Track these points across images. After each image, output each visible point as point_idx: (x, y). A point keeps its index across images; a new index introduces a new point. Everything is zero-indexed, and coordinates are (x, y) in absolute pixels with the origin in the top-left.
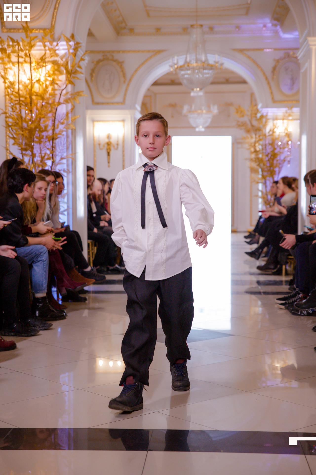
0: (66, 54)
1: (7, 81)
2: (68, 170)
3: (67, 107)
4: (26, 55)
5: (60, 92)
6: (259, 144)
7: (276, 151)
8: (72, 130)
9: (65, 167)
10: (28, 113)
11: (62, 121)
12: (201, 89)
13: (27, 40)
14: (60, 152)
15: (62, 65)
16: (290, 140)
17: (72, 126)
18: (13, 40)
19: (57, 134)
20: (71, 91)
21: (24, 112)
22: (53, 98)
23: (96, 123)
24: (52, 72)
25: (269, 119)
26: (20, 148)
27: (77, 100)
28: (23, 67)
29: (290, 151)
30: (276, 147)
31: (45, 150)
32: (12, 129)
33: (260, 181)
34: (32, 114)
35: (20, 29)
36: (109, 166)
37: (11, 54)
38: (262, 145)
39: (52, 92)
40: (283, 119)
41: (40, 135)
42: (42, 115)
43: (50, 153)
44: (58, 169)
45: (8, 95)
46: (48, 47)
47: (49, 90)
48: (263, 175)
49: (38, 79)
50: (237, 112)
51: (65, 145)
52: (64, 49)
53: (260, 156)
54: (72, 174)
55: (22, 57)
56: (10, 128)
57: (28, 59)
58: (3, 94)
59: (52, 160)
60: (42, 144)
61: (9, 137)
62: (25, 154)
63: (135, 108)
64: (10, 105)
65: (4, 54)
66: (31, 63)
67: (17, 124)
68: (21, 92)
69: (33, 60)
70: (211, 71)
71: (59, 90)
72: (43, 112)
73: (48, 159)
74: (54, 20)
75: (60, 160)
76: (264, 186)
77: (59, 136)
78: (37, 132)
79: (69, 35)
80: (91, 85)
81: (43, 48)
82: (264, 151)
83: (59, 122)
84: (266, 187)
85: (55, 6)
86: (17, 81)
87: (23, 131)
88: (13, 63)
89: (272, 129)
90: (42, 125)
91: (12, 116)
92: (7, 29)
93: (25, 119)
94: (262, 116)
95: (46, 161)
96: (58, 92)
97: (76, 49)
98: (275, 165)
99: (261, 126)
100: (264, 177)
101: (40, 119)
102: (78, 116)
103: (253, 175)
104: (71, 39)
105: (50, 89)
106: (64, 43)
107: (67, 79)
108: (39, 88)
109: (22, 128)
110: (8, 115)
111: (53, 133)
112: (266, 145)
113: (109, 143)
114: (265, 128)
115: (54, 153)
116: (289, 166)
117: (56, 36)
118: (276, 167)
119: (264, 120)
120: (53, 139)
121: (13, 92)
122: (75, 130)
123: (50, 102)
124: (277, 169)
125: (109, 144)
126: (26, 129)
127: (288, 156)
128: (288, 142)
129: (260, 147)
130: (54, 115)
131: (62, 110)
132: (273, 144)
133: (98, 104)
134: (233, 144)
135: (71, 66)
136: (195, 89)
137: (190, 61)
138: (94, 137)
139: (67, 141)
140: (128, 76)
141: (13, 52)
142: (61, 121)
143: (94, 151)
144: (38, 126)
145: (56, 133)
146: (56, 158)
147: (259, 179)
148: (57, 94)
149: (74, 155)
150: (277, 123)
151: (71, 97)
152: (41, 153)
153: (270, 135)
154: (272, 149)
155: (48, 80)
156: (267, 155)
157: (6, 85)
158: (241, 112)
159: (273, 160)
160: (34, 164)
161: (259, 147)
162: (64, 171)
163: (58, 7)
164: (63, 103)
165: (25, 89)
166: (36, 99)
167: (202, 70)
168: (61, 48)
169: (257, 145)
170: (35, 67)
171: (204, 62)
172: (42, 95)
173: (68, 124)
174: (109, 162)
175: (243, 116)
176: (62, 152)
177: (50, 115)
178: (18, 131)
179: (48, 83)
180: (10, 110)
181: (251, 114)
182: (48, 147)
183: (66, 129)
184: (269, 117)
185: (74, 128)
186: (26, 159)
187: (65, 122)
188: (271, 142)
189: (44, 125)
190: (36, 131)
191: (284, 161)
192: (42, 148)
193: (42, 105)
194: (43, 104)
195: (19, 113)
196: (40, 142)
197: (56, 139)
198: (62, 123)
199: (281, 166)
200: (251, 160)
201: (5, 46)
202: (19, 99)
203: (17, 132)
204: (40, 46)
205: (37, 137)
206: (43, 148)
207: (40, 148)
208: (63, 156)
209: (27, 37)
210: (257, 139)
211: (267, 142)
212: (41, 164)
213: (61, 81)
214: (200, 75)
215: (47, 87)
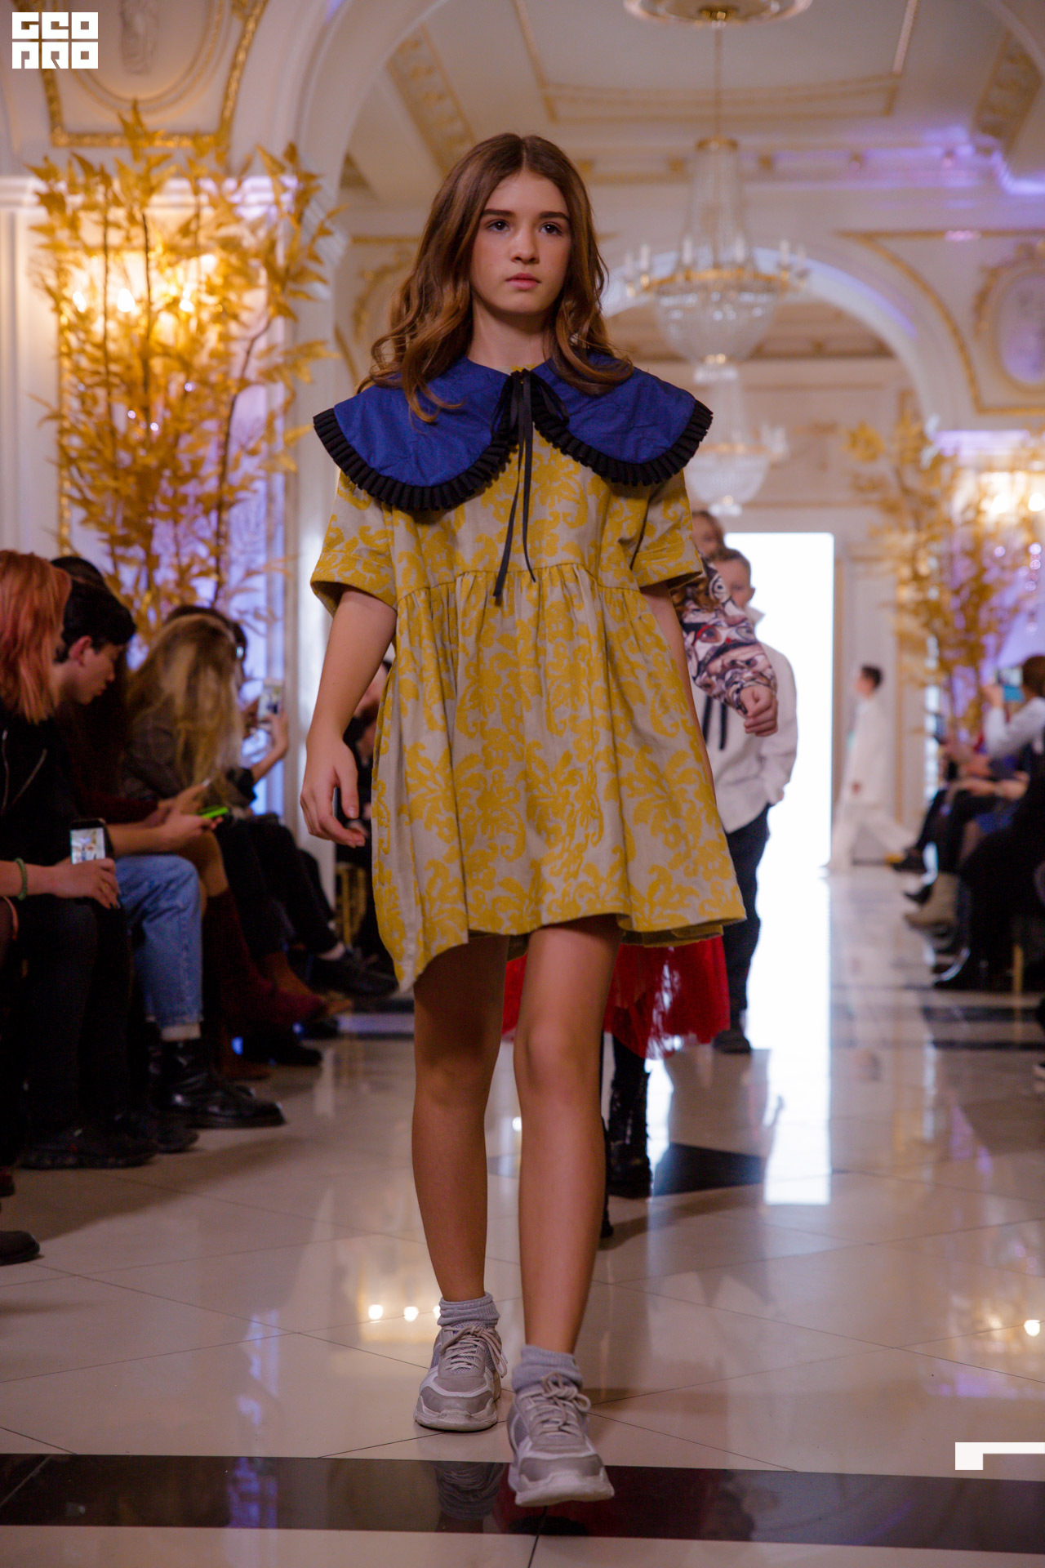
0: (267, 216)
1: (64, 306)
2: (271, 613)
3: (269, 397)
4: (131, 218)
5: (246, 345)
6: (930, 554)
8: (287, 474)
9: (260, 600)
10: (135, 418)
11: (251, 445)
12: (732, 359)
13: (139, 168)
14: (243, 552)
15: (256, 256)
16: (1035, 540)
17: (287, 463)
18: (86, 166)
19: (233, 490)
20: (284, 342)
21: (124, 415)
22: (223, 368)
24: (218, 281)
25: (963, 468)
26: (105, 536)
27: (304, 370)
28: (122, 260)
29: (1034, 577)
30: (987, 562)
31: (191, 543)
32: (79, 470)
33: (931, 679)
34: (148, 421)
35: (115, 134)
37: (82, 215)
38: (939, 557)
39: (221, 345)
40: (1012, 469)
41: (175, 493)
42: (184, 422)
43: (211, 554)
44: (234, 608)
45: (69, 355)
46: (209, 195)
47: (208, 341)
48: (941, 661)
49: (168, 300)
50: (854, 447)
51: (263, 528)
52: (261, 202)
53: (933, 594)
54: (285, 628)
55: (118, 226)
56: (74, 471)
57: (137, 233)
58: (52, 351)
59: (213, 578)
60: (183, 523)
61: (71, 498)
62: (123, 558)
64: (74, 391)
65: (56, 214)
66: (147, 249)
67: (99, 452)
68: (112, 347)
69: (157, 240)
70: (764, 298)
71: (244, 339)
72: (189, 416)
73: (204, 574)
74: (230, 104)
75: (243, 580)
76: (946, 698)
77: (242, 495)
78: (165, 485)
79: (278, 150)
80: (354, 350)
81: (189, 198)
82: (947, 577)
84: (953, 699)
85: (236, 56)
86: (100, 308)
87: (116, 478)
88: (89, 251)
89: (974, 502)
90: (184, 458)
91: (81, 427)
92: (70, 134)
93: (126, 437)
94: (939, 460)
95: (197, 583)
96: (238, 349)
97: (302, 198)
98: (983, 625)
99: (935, 490)
100: (945, 666)
101: (177, 437)
103: (909, 660)
104: (287, 164)
105: (212, 336)
106: (265, 182)
107: (270, 301)
108: (176, 335)
109: (113, 468)
110: (66, 424)
111: (221, 487)
112: (951, 557)
114: (950, 499)
115: (224, 558)
116: (1032, 629)
117: (237, 156)
118: (987, 631)
119: (946, 471)
120: (221, 505)
121: (84, 342)
122: (296, 475)
123: (214, 377)
124: (990, 641)
126: (128, 471)
127: (1030, 594)
128: (1026, 550)
129: (934, 563)
130: (225, 428)
131: (254, 405)
132: (975, 551)
134: (838, 563)
135: (286, 256)
136: (710, 360)
137: (695, 263)
139: (269, 513)
141: (89, 207)
142: (247, 443)
144: (169, 460)
145: (231, 487)
146: (227, 569)
147: (929, 673)
148: (235, 354)
149: (291, 563)
150: (990, 483)
151: (285, 363)
152: (177, 554)
153: (967, 523)
154: (973, 571)
155: (205, 305)
157: (64, 320)
158: (869, 443)
159: (977, 607)
160: (155, 592)
161: (927, 566)
162: (257, 615)
163: (244, 64)
164: (257, 383)
165: (126, 335)
166: (164, 368)
167: (732, 294)
169: (922, 554)
170: (164, 260)
171: (741, 267)
172: (186, 357)
173: (271, 456)
175: (873, 457)
176: (252, 552)
178: (99, 478)
179: (205, 316)
180: (75, 404)
181: (902, 451)
182: (201, 533)
183: (266, 471)
184: (962, 462)
185: (292, 467)
186: (128, 575)
187: (264, 447)
188: (969, 546)
189: (191, 457)
190: (161, 476)
191: (1015, 610)
192: (180, 537)
193: (186, 393)
194: (189, 387)
195: (106, 416)
196: (175, 518)
197: (231, 505)
198: (253, 453)
199: (1003, 628)
200: (900, 607)
201: (62, 186)
202: (106, 367)
203: (98, 483)
204: (181, 192)
205: (165, 501)
206: (185, 536)
207: (176, 535)
208: (254, 566)
209: (136, 156)
210: (924, 536)
211: (956, 547)
212: (178, 591)
213: (249, 309)
214: (728, 308)
215: (201, 328)
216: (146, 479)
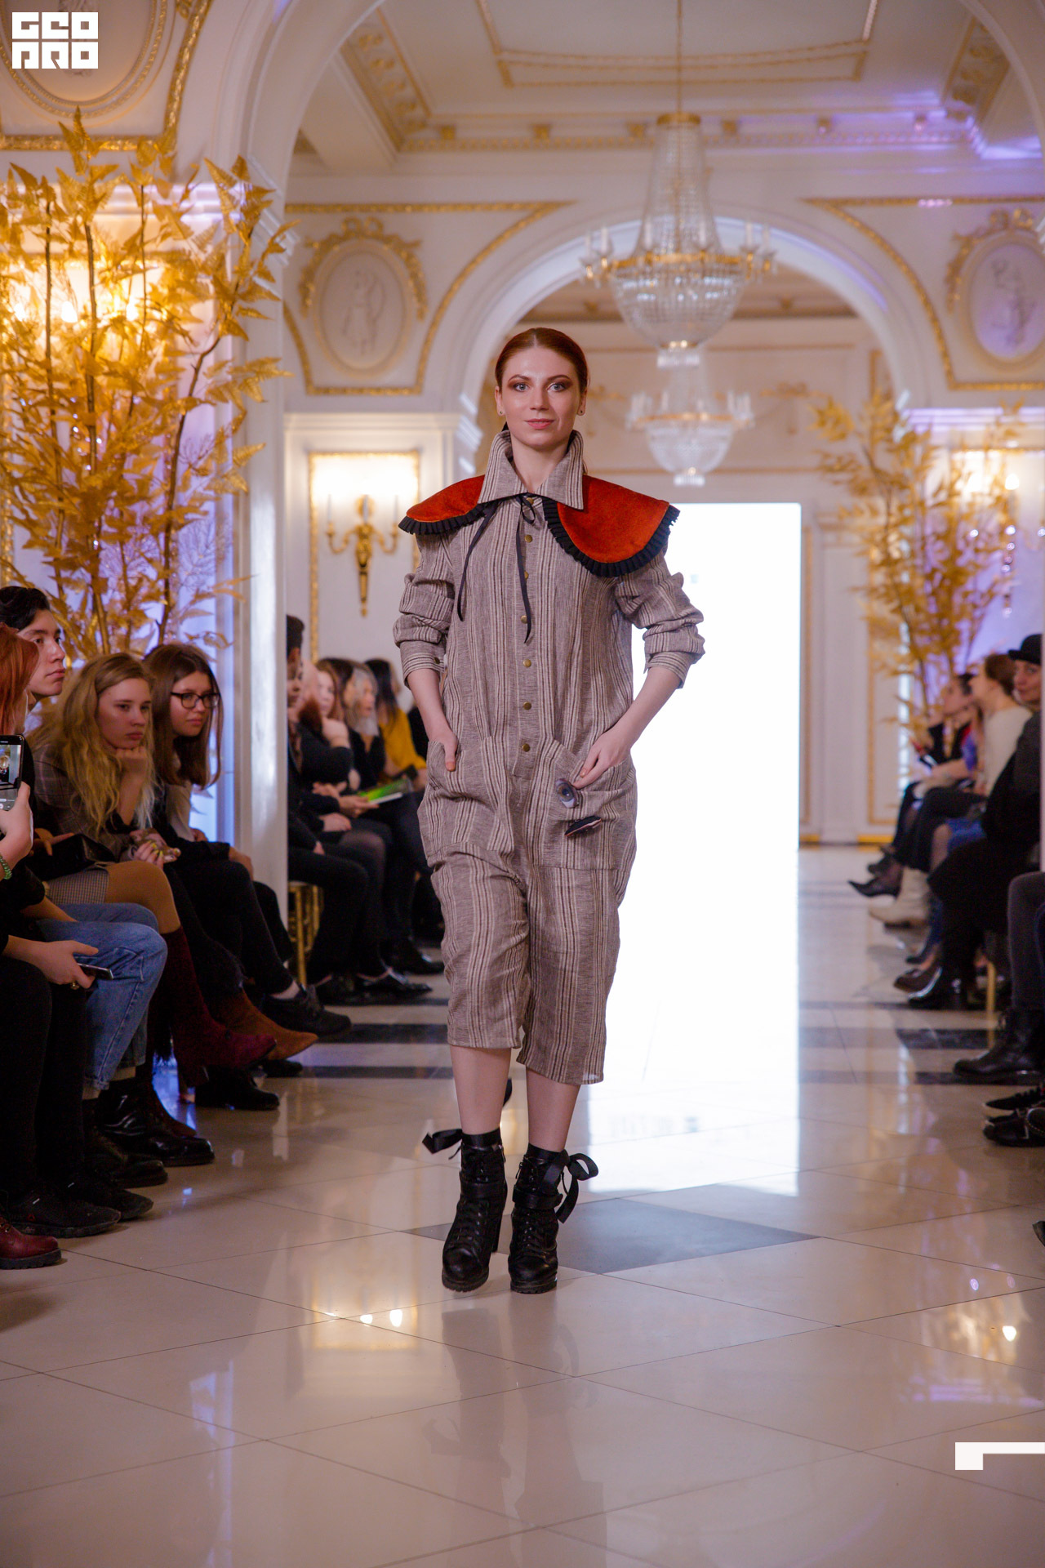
0: (216, 226)
1: (6, 323)
2: (222, 637)
3: (218, 416)
4: (74, 230)
5: (194, 360)
6: (901, 537)
7: (961, 562)
8: (236, 494)
9: (211, 625)
10: (79, 434)
11: (201, 463)
12: (693, 344)
13: (81, 179)
14: (193, 574)
15: (204, 268)
16: (1012, 522)
17: (237, 482)
18: (28, 179)
19: (182, 511)
20: (233, 360)
21: (68, 430)
22: (171, 382)
23: (319, 461)
24: (165, 291)
25: (936, 448)
26: (50, 559)
27: (255, 389)
28: (65, 275)
29: (1009, 560)
30: (961, 545)
31: (139, 565)
32: (22, 490)
33: (902, 667)
34: (93, 436)
35: (55, 138)
36: (364, 613)
37: (23, 228)
38: (910, 540)
39: (167, 359)
40: (987, 448)
41: (121, 514)
42: (132, 441)
43: (159, 578)
44: (185, 632)
45: (11, 372)
46: (154, 203)
47: (155, 356)
48: (913, 647)
49: (115, 315)
50: (823, 423)
51: (212, 548)
52: (208, 210)
53: (905, 578)
54: (236, 650)
55: (62, 240)
56: (16, 489)
57: (81, 246)
59: (163, 601)
60: (130, 545)
61: (12, 518)
62: (68, 581)
63: (458, 408)
64: (16, 407)
66: (91, 258)
67: (43, 473)
68: (55, 362)
69: (99, 247)
70: (727, 282)
71: (193, 354)
72: (135, 433)
73: (151, 597)
74: (175, 106)
75: (193, 602)
76: (919, 685)
77: (190, 516)
78: (111, 503)
79: (226, 163)
80: (302, 324)
81: (134, 205)
82: (919, 561)
83: (191, 466)
84: (925, 688)
85: (181, 55)
86: (44, 322)
87: (60, 499)
88: (30, 260)
89: (947, 483)
90: (130, 478)
91: (22, 444)
92: (10, 140)
93: (70, 454)
94: (911, 438)
95: (143, 606)
96: (187, 363)
97: (252, 212)
98: (956, 610)
99: (908, 471)
100: (917, 653)
101: (123, 457)
102: (259, 447)
103: (879, 646)
104: (235, 177)
105: (159, 349)
106: (211, 188)
107: (221, 316)
108: (122, 347)
109: (59, 489)
111: (169, 507)
112: (924, 540)
113: (365, 531)
114: (923, 481)
115: (173, 578)
116: (1007, 612)
117: (183, 162)
118: (959, 617)
119: (918, 451)
120: (169, 527)
121: (27, 360)
122: (247, 494)
123: (159, 396)
124: (964, 626)
125: (363, 534)
126: (72, 491)
127: (1004, 579)
128: (1002, 530)
129: (905, 547)
130: (173, 442)
131: (203, 423)
132: (947, 536)
133: (326, 391)
134: (806, 531)
135: (234, 272)
136: (673, 345)
137: (656, 245)
138: (310, 509)
139: (218, 534)
140: (434, 296)
141: (31, 220)
142: (196, 463)
143: (313, 560)
144: (116, 481)
145: (180, 506)
146: (177, 592)
147: (902, 660)
148: (183, 370)
149: (241, 584)
150: (963, 463)
151: (234, 381)
152: (125, 577)
153: (939, 505)
154: (946, 554)
155: (153, 319)
156: (929, 577)
158: (837, 422)
159: (950, 592)
160: (102, 616)
161: (899, 548)
162: (207, 638)
163: (189, 63)
164: (207, 402)
165: (70, 351)
166: (109, 386)
167: (696, 278)
168: (200, 204)
169: (893, 538)
170: (108, 274)
171: (704, 250)
172: (132, 372)
173: (221, 475)
174: (364, 600)
175: (843, 436)
176: (201, 573)
177: (158, 441)
178: (45, 499)
179: (151, 328)
180: (19, 423)
181: (873, 430)
182: (149, 555)
183: (216, 491)
184: (934, 441)
185: (244, 488)
186: (73, 599)
187: (213, 465)
188: (942, 529)
189: (138, 477)
190: (108, 498)
191: (990, 595)
192: (127, 559)
193: (132, 407)
194: (136, 402)
195: (49, 433)
196: (121, 539)
197: (181, 527)
198: (202, 472)
199: (978, 613)
200: (872, 591)
201: (2, 200)
202: (51, 386)
203: (42, 504)
204: (125, 198)
205: (111, 521)
206: (133, 559)
207: (123, 557)
208: (204, 588)
209: (79, 166)
210: (893, 520)
211: (929, 530)
212: (125, 613)
213: (198, 321)
214: (690, 292)
215: (148, 342)
216: (91, 501)
